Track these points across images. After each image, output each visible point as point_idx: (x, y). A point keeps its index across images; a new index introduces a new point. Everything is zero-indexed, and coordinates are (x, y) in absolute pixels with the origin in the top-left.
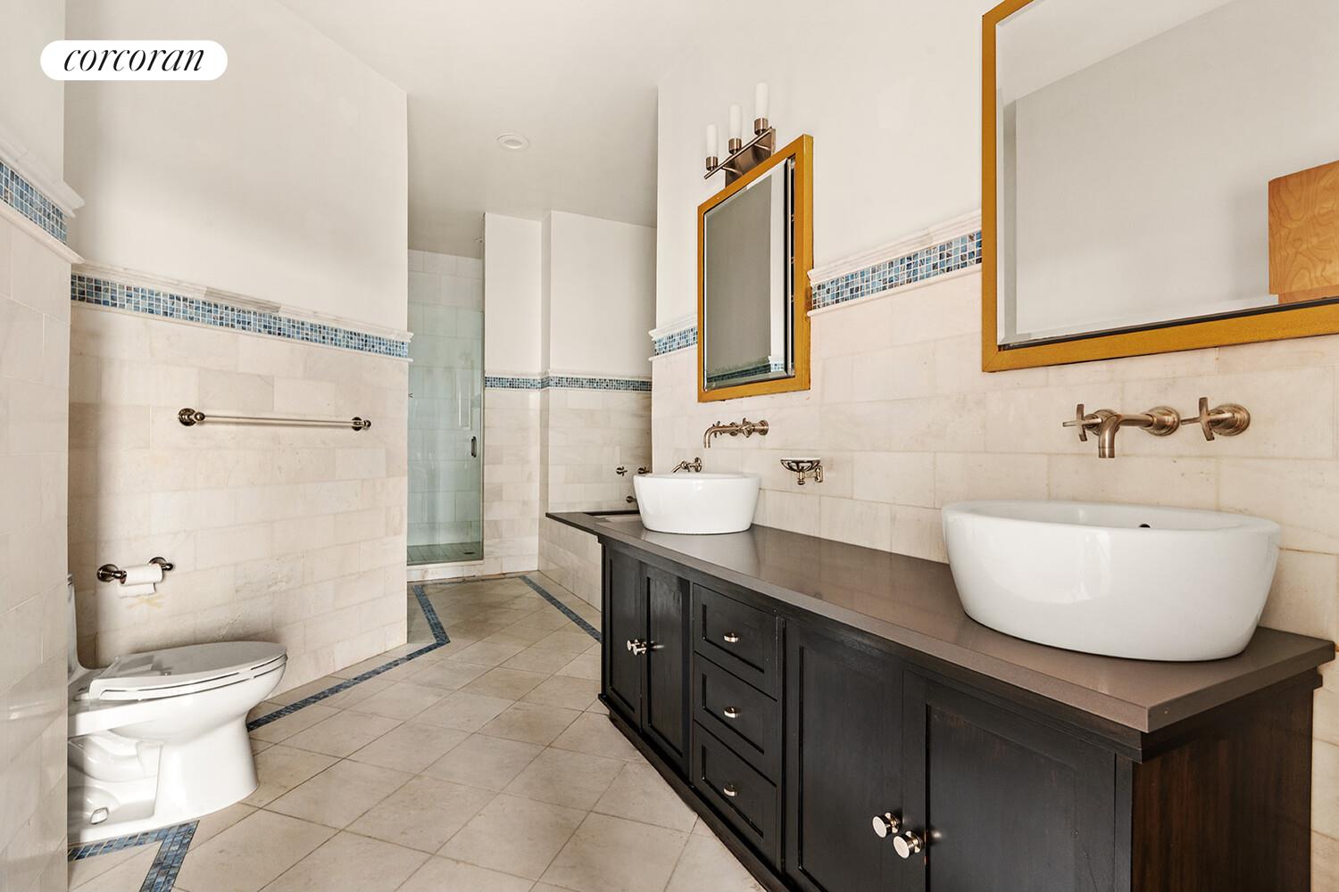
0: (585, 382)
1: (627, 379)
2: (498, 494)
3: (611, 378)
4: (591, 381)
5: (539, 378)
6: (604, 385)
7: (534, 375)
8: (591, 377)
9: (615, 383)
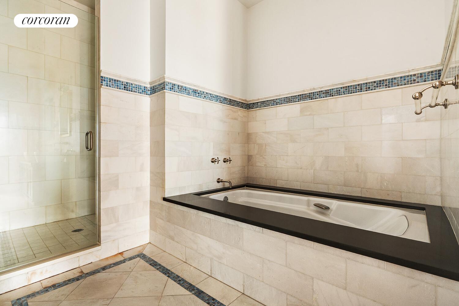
0: (190, 91)
1: (217, 94)
2: (115, 183)
3: (207, 92)
4: (195, 91)
5: (148, 86)
6: (203, 96)
7: (145, 83)
8: (196, 88)
9: (209, 96)
